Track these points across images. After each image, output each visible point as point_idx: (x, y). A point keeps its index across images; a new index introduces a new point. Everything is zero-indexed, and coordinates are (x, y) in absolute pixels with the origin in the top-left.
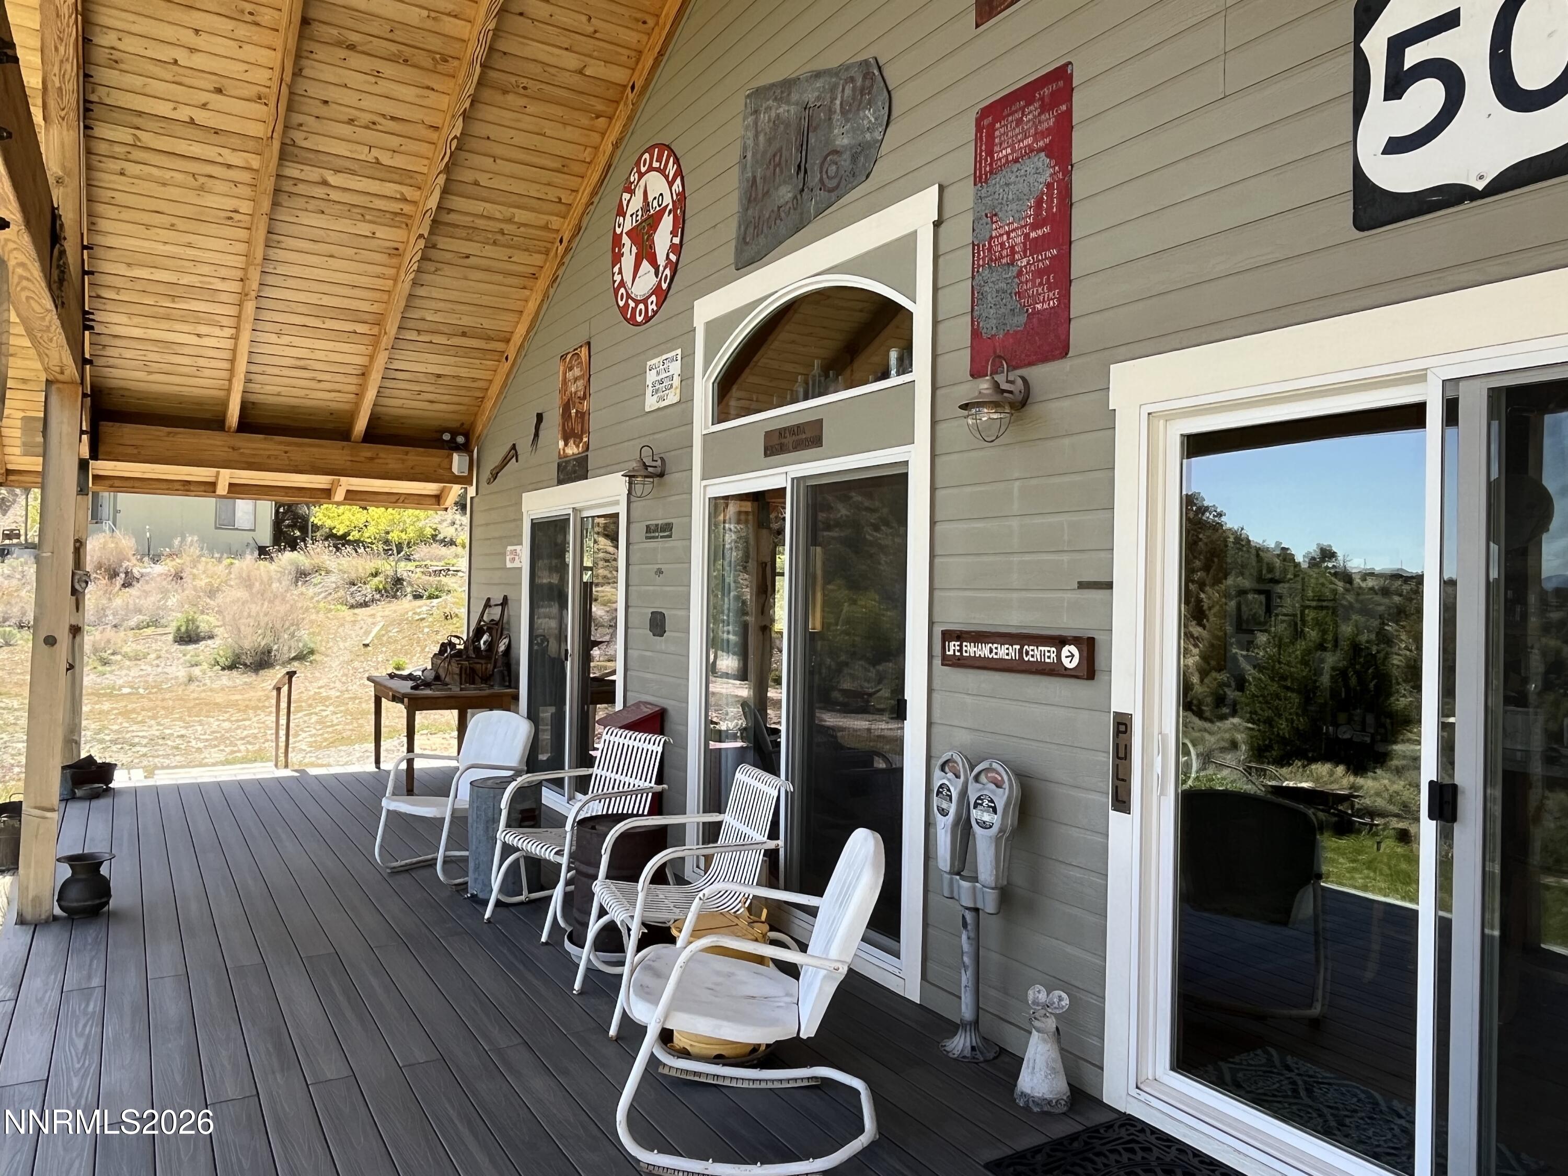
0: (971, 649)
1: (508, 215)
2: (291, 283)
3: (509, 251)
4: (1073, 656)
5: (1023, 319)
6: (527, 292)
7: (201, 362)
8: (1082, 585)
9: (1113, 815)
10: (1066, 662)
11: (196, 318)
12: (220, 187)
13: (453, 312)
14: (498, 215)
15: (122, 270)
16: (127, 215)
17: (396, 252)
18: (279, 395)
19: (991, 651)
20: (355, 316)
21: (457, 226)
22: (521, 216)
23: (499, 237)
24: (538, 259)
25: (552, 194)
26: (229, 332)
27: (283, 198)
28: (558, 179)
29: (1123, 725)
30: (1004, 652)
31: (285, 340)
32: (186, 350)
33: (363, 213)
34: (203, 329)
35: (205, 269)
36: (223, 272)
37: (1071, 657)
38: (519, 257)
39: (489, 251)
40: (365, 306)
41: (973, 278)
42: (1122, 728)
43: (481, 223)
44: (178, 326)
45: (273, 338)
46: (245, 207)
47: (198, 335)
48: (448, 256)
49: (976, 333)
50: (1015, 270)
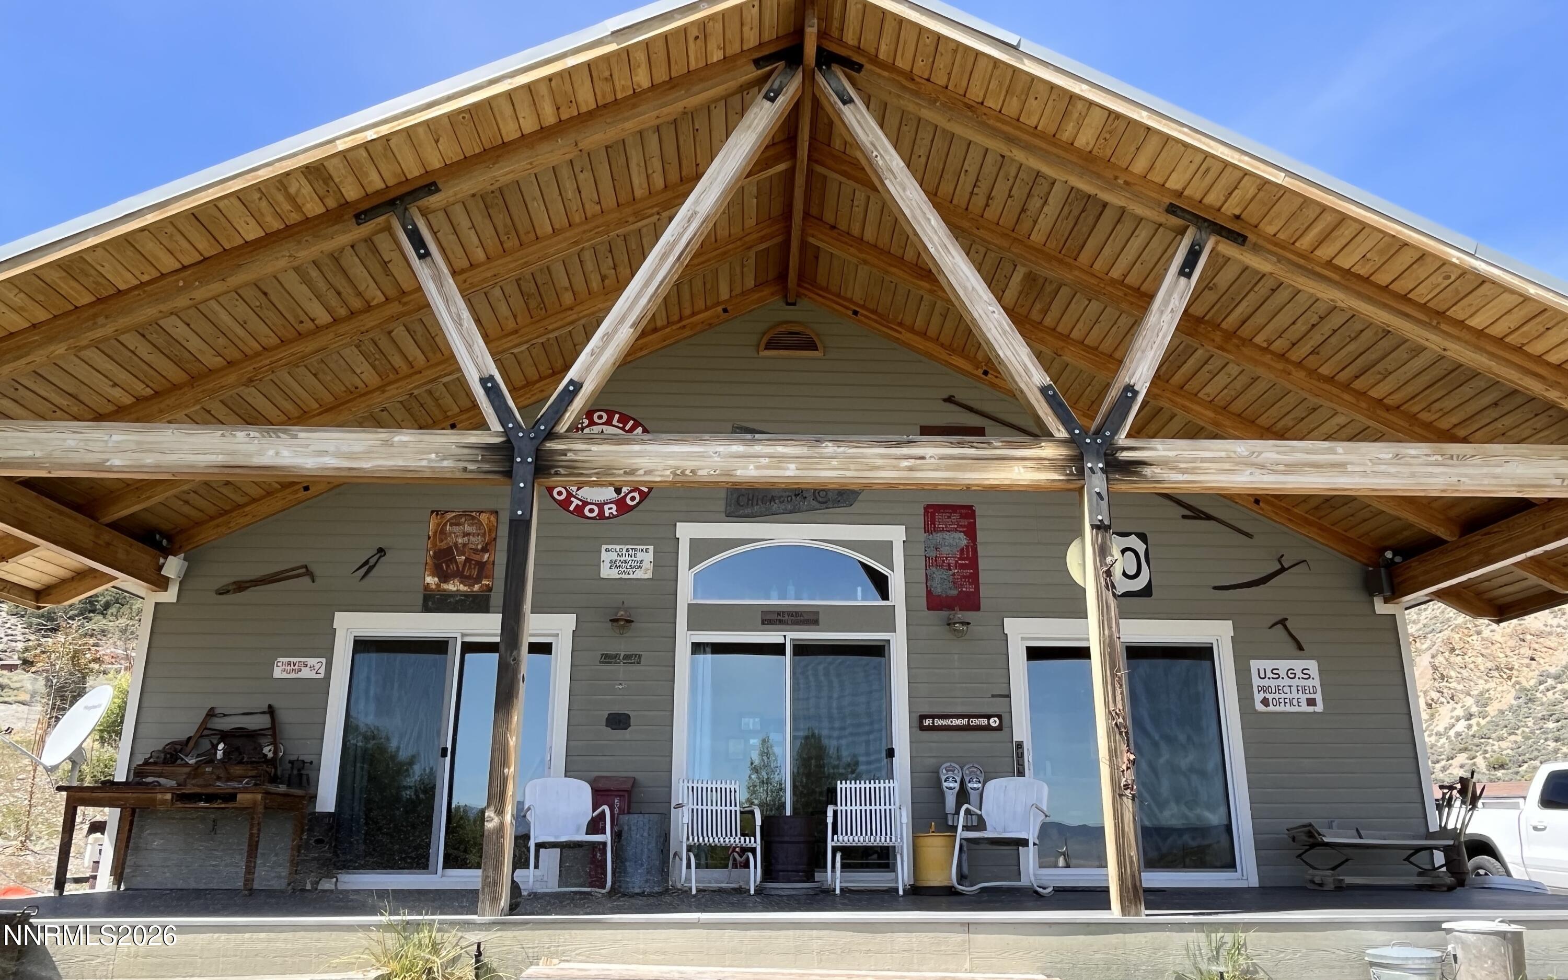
0: (938, 722)
4: (996, 721)
5: (956, 592)
8: (993, 696)
10: (993, 725)
19: (952, 722)
29: (1020, 745)
30: (958, 722)
37: (994, 722)
41: (926, 569)
49: (929, 592)
50: (951, 573)
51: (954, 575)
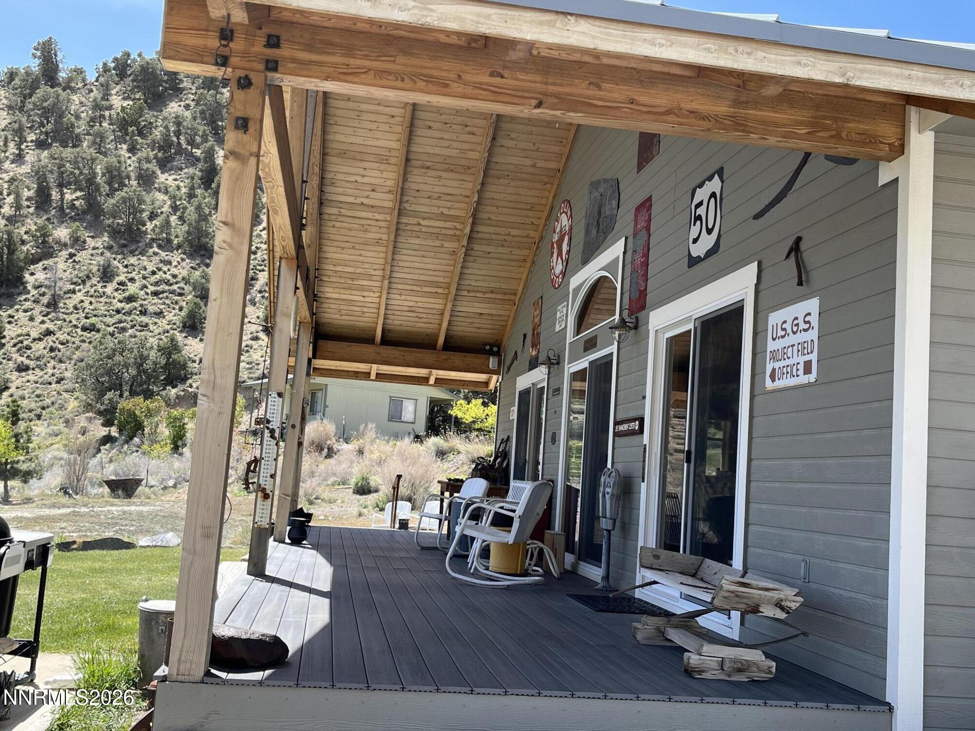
0: (620, 428)
1: (508, 232)
2: (405, 270)
3: (510, 249)
4: (638, 425)
5: (638, 293)
6: (522, 269)
7: (365, 310)
8: (643, 398)
9: (641, 482)
10: (636, 428)
11: (362, 288)
12: (374, 229)
13: (485, 281)
14: (502, 233)
15: (331, 267)
16: (335, 244)
17: (454, 253)
18: (401, 325)
19: (623, 427)
20: (436, 284)
21: (482, 239)
22: (514, 232)
23: (504, 243)
24: (526, 252)
25: (528, 221)
26: (377, 294)
27: (401, 232)
28: (531, 213)
29: (645, 449)
30: (626, 427)
31: (403, 297)
32: (358, 304)
33: (437, 236)
34: (365, 294)
35: (367, 266)
36: (375, 267)
38: (516, 252)
39: (500, 250)
40: (441, 280)
41: (630, 275)
42: (645, 451)
43: (494, 237)
44: (355, 292)
45: (398, 297)
46: (385, 237)
47: (364, 297)
48: (479, 254)
49: (630, 299)
51: (639, 275)
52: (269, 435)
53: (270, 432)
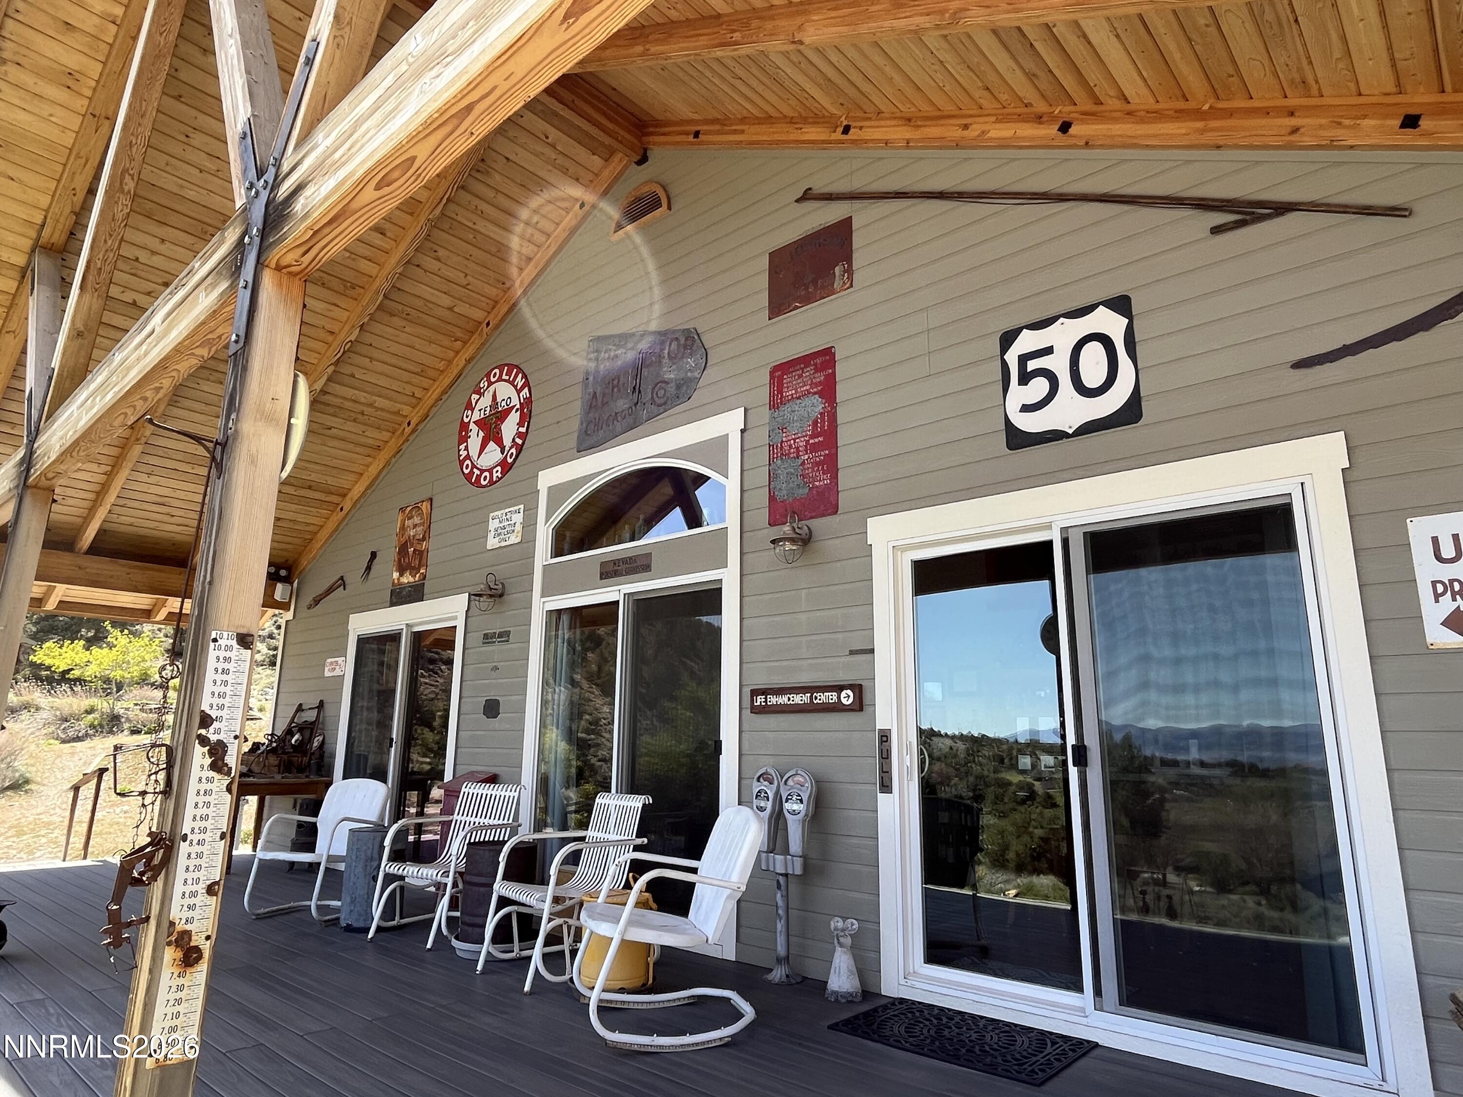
0: (773, 700)
1: (371, 401)
3: (364, 428)
4: (849, 696)
5: (807, 490)
6: (370, 460)
8: (852, 653)
9: (880, 796)
10: (844, 701)
14: (363, 400)
18: (130, 525)
19: (789, 699)
21: (329, 405)
22: (380, 402)
23: (360, 416)
24: (385, 435)
25: (409, 389)
26: (105, 469)
28: (416, 380)
29: (885, 737)
30: (798, 699)
37: (847, 698)
38: (371, 432)
39: (350, 426)
41: (770, 464)
42: (884, 739)
43: (348, 404)
45: (144, 477)
49: (772, 499)
50: (800, 461)
51: (803, 463)
52: (208, 761)
53: (211, 753)
